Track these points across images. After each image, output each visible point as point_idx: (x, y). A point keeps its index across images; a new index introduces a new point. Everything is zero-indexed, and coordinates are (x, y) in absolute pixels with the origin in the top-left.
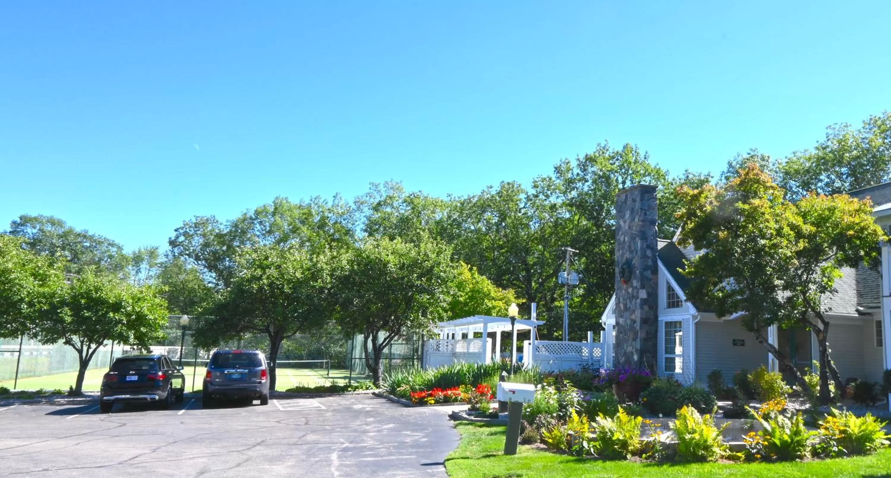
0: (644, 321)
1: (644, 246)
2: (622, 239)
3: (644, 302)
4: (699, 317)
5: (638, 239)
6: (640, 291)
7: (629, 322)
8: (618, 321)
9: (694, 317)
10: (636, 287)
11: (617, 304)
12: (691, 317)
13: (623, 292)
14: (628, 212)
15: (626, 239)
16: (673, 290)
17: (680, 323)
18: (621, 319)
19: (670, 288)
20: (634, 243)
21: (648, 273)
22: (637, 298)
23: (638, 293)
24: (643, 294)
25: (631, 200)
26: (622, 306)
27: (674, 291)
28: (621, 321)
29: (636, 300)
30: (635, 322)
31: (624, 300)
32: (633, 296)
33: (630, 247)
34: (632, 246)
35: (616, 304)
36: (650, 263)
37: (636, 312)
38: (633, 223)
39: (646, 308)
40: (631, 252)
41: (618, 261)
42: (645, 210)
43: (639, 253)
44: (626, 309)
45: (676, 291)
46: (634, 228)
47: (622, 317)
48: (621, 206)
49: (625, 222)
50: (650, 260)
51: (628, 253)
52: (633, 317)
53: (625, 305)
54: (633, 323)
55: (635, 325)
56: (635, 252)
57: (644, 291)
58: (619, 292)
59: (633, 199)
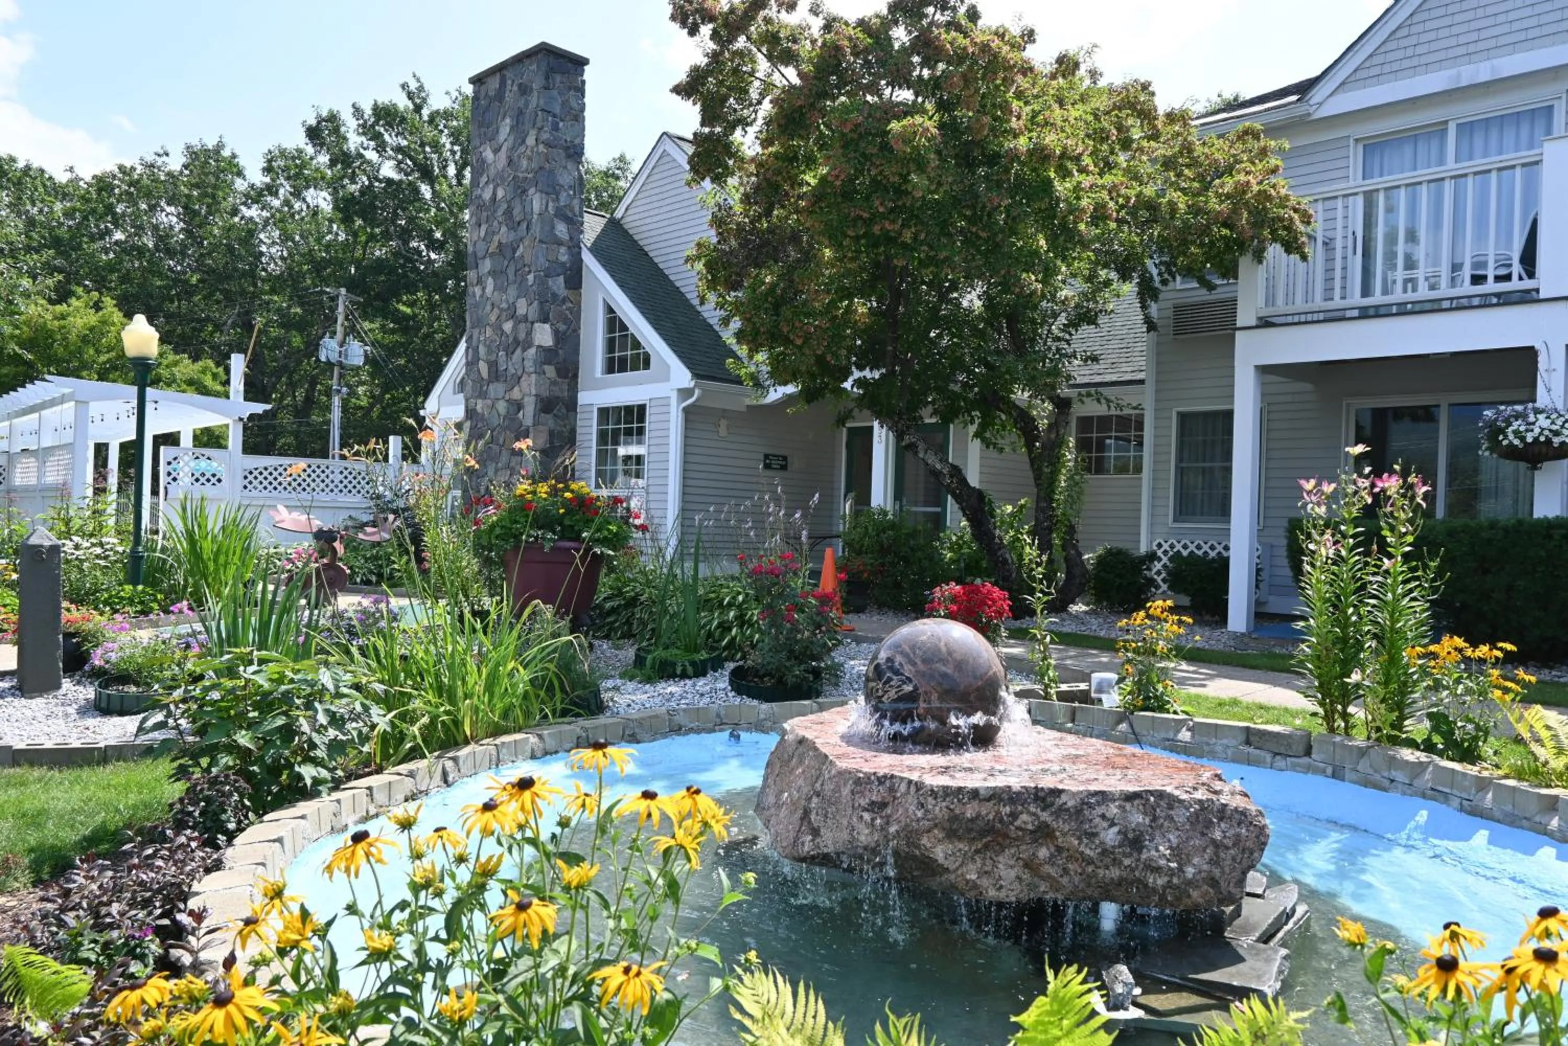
0: (546, 405)
1: (551, 210)
2: (487, 195)
3: (547, 355)
4: (697, 392)
5: (532, 191)
6: (537, 325)
7: (502, 407)
8: (471, 405)
9: (685, 393)
10: (525, 319)
11: (471, 364)
12: (674, 396)
13: (489, 331)
14: (508, 121)
15: (500, 193)
16: (624, 327)
17: (642, 408)
18: (480, 402)
19: (614, 323)
20: (522, 202)
21: (558, 284)
22: (528, 344)
23: (529, 333)
24: (544, 335)
25: (515, 88)
26: (483, 367)
27: (627, 329)
28: (480, 405)
29: (524, 350)
30: (519, 406)
31: (489, 351)
32: (517, 342)
33: (509, 212)
34: (517, 212)
35: (468, 364)
36: (563, 256)
37: (524, 382)
38: (522, 149)
39: (550, 371)
40: (513, 225)
41: (475, 253)
42: (554, 116)
43: (536, 229)
44: (496, 374)
45: (632, 330)
46: (524, 163)
47: (483, 395)
48: (487, 108)
49: (496, 151)
50: (563, 250)
51: (504, 229)
52: (516, 394)
53: (493, 365)
54: (513, 409)
55: (521, 415)
56: (524, 225)
57: (547, 326)
58: (476, 332)
59: (520, 85)
